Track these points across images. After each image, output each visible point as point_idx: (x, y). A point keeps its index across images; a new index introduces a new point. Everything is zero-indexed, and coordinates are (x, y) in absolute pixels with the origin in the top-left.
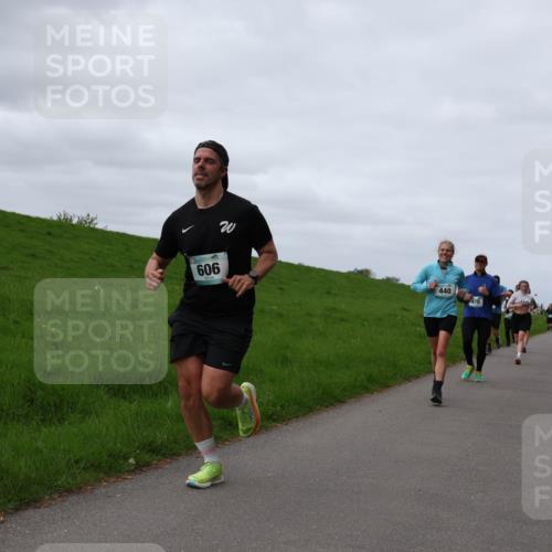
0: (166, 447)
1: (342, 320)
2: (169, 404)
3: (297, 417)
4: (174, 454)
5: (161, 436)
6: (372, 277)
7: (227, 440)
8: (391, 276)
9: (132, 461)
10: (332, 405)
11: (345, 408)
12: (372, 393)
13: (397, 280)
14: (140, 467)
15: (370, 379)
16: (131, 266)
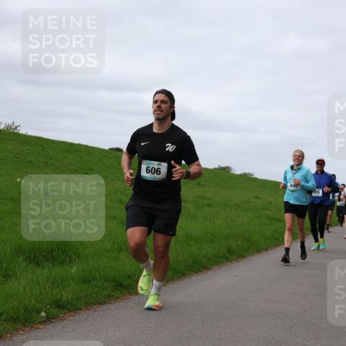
0: (70, 303)
1: (209, 205)
2: (74, 270)
3: (173, 280)
4: (76, 309)
5: (66, 295)
6: (232, 172)
7: (118, 298)
8: (247, 172)
9: (43, 314)
10: (200, 271)
11: (210, 273)
12: (231, 262)
13: (252, 175)
14: (50, 319)
15: (230, 250)
16: (46, 163)
